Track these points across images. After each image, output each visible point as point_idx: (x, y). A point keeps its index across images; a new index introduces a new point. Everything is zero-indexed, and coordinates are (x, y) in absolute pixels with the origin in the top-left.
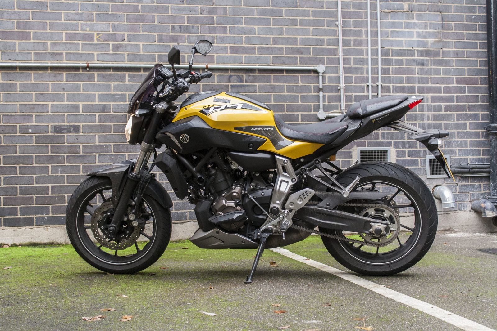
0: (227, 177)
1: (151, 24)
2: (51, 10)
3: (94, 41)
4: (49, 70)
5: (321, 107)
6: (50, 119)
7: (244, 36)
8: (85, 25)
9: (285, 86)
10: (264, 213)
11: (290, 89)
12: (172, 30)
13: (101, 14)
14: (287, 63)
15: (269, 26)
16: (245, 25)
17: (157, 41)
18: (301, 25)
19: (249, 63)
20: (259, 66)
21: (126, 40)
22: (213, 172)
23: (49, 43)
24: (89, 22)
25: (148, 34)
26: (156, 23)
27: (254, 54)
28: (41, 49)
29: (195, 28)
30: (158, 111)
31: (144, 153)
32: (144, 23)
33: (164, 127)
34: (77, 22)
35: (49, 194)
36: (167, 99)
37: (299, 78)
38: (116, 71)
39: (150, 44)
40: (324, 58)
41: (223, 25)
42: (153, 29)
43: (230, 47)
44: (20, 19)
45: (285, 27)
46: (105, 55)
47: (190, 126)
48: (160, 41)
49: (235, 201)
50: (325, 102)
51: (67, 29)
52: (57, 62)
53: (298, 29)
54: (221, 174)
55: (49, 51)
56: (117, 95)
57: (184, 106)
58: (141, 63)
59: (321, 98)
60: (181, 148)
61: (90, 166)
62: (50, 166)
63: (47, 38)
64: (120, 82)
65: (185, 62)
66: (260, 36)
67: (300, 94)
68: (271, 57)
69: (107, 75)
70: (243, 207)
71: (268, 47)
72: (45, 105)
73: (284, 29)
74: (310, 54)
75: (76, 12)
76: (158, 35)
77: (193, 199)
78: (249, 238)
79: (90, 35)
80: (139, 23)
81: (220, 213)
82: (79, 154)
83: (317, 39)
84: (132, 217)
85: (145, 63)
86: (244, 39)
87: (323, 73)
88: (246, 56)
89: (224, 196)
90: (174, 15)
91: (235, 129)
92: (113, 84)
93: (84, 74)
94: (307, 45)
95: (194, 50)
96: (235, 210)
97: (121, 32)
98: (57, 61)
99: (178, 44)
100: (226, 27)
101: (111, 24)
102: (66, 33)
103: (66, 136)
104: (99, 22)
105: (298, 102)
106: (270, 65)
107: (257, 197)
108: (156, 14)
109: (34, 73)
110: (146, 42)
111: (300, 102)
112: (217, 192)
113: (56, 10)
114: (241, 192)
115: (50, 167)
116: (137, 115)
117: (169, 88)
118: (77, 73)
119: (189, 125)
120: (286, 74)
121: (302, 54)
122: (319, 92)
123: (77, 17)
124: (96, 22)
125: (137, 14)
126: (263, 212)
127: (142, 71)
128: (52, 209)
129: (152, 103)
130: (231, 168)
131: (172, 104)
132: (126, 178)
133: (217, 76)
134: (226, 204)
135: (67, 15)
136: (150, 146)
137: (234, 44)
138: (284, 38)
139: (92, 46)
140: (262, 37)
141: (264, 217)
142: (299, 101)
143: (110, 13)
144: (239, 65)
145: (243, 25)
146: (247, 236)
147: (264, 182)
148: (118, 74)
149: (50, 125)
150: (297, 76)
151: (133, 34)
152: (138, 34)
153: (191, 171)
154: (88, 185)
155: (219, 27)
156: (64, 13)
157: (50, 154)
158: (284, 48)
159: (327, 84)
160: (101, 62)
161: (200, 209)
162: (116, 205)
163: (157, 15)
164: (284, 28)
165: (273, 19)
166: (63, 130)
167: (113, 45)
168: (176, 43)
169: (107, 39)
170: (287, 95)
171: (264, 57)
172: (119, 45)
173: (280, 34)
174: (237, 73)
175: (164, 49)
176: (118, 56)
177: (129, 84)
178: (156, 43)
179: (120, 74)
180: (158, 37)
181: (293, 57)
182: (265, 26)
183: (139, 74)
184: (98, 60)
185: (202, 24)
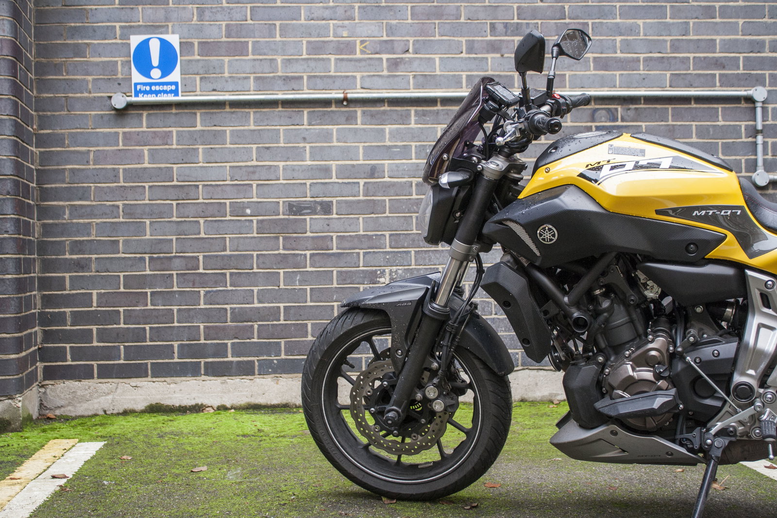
0: (634, 316)
1: (454, 21)
2: (282, 3)
3: (356, 54)
4: (280, 106)
5: (760, 162)
6: (282, 191)
7: (619, 39)
8: (341, 27)
9: (694, 128)
10: (716, 395)
11: (702, 132)
12: (491, 31)
13: (367, 6)
14: (696, 85)
15: (664, 20)
16: (620, 19)
17: (464, 51)
18: (721, 17)
19: (628, 87)
20: (645, 91)
21: (411, 50)
22: (606, 304)
23: (279, 59)
24: (347, 22)
25: (449, 40)
26: (462, 20)
27: (636, 70)
28: (266, 71)
29: (531, 26)
30: (487, 176)
31: (458, 263)
32: (442, 21)
33: (500, 209)
34: (327, 22)
35: (280, 320)
36: (506, 150)
37: (718, 112)
38: (393, 106)
39: (453, 58)
40: (765, 74)
41: (582, 21)
42: (457, 30)
43: (595, 58)
44: (232, 21)
45: (694, 20)
46: (374, 78)
47: (560, 207)
48: (470, 50)
49: (653, 367)
50: (767, 155)
51: (310, 35)
52: (293, 92)
53: (716, 23)
54: (622, 308)
55: (280, 74)
56: (396, 146)
57: (543, 163)
58: (437, 90)
59: (760, 148)
60: (538, 254)
61: (350, 271)
62: (281, 271)
63: (276, 52)
64: (400, 124)
65: (514, 88)
66: (648, 38)
67: (720, 141)
68: (668, 76)
69: (378, 112)
70: (673, 381)
71: (663, 58)
72: (273, 167)
73: (691, 25)
74: (738, 68)
75: (325, 5)
76: (466, 41)
77: (561, 361)
78: (681, 445)
79: (348, 44)
80: (433, 21)
81: (620, 392)
82: (331, 251)
83: (751, 42)
84: (431, 392)
85: (444, 90)
86: (618, 44)
87: (763, 102)
88: (621, 75)
89: (630, 355)
90: (494, 5)
91: (658, 212)
92: (390, 128)
93: (338, 111)
94: (733, 53)
95: (556, 49)
96: (655, 387)
97: (402, 37)
98: (293, 90)
99: (502, 56)
100: (587, 24)
101: (384, 24)
102: (308, 42)
103: (308, 220)
104: (365, 21)
106: (666, 89)
107: (703, 359)
108: (462, 4)
109: (254, 112)
110: (445, 54)
112: (610, 347)
113: (291, 3)
114: (668, 350)
115: (282, 275)
116: (445, 184)
117: (514, 125)
118: (327, 111)
119: (557, 206)
120: (695, 106)
121: (724, 68)
122: (755, 137)
123: (327, 14)
124: (359, 21)
125: (429, 4)
126: (716, 391)
127: (439, 104)
128: (285, 346)
129: (474, 158)
130: (645, 297)
131: (515, 160)
132: (419, 314)
134: (635, 375)
135: (310, 11)
136: (470, 250)
137: (602, 53)
138: (691, 40)
139: (353, 63)
140: (651, 40)
141: (719, 404)
143: (384, 4)
144: (610, 91)
145: (616, 19)
146: (678, 441)
147: (715, 326)
148: (396, 110)
149: (281, 201)
150: (715, 108)
151: (423, 40)
152: (432, 40)
153: (558, 304)
154: (344, 325)
155: (574, 23)
156: (305, 7)
157: (282, 252)
158: (691, 58)
159: (770, 122)
160: (369, 91)
161: (576, 383)
162: (400, 368)
163: (465, 6)
164: (691, 22)
165: (672, 7)
166: (303, 210)
167: (388, 60)
168: (497, 53)
169: (378, 50)
170: (697, 142)
171: (655, 75)
172: (398, 60)
173: (684, 33)
174: (606, 104)
175: (477, 66)
176: (396, 79)
177: (417, 128)
178: (464, 55)
179: (401, 110)
180: (466, 45)
181: (707, 75)
182: (656, 21)
183: (434, 110)
184: (363, 86)
185: (544, 19)
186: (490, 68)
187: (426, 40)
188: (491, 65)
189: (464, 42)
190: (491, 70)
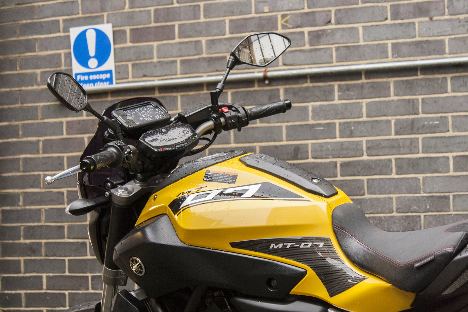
3: (277, 29)
4: (205, 88)
8: (263, 2)
17: (389, 18)
21: (333, 21)
23: (204, 40)
25: (373, 7)
28: (192, 53)
38: (316, 82)
39: (377, 26)
44: (159, 5)
46: (296, 53)
48: (396, 15)
51: (233, 14)
52: (217, 73)
55: (204, 55)
56: (319, 125)
58: (361, 62)
63: (200, 34)
64: (323, 101)
65: (445, 53)
69: (300, 89)
85: (368, 61)
91: (234, 245)
92: (313, 106)
93: (261, 90)
97: (323, 7)
98: (217, 71)
99: (431, 19)
102: (231, 21)
109: (182, 96)
110: (369, 22)
118: (250, 91)
127: (363, 77)
136: (117, 274)
148: (319, 87)
151: (345, 9)
152: (354, 9)
160: (291, 67)
167: (310, 33)
168: (426, 16)
169: (299, 23)
172: (320, 33)
175: (403, 32)
176: (319, 53)
177: (341, 104)
178: (389, 22)
179: (324, 86)
180: (391, 10)
183: (359, 84)
184: (285, 63)
186: (417, 34)
187: (348, 9)
188: (419, 30)
189: (389, 7)
190: (419, 36)
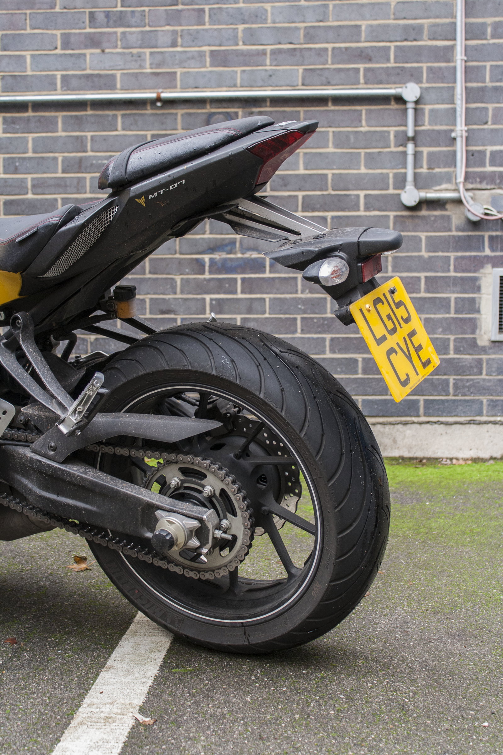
1: (48, 11)
5: (410, 177)
7: (241, 27)
9: (331, 135)
11: (341, 140)
12: (90, 22)
14: (334, 82)
15: (295, 3)
16: (243, 3)
17: (59, 47)
19: (251, 86)
20: (271, 91)
25: (42, 34)
26: (57, 9)
27: (261, 65)
29: (137, 14)
32: (34, 11)
37: (361, 115)
39: (46, 55)
40: (422, 68)
41: (197, 7)
42: (51, 21)
43: (212, 52)
45: (334, 2)
48: (66, 45)
50: (422, 167)
53: (362, 5)
58: (28, 93)
59: (410, 159)
65: (117, 88)
66: (277, 25)
67: (363, 151)
68: (301, 71)
71: (294, 49)
73: (331, 8)
74: (388, 60)
80: (24, 11)
83: (406, 27)
85: (36, 93)
86: (240, 34)
87: (417, 102)
88: (243, 71)
94: (383, 41)
99: (103, 51)
100: (203, 10)
105: (359, 169)
106: (297, 88)
110: (37, 50)
111: (362, 167)
120: (332, 108)
121: (370, 60)
122: (405, 146)
127: (30, 110)
133: (182, 115)
137: (220, 45)
138: (330, 27)
140: (281, 28)
142: (360, 165)
144: (229, 91)
145: (239, 3)
150: (357, 111)
151: (12, 34)
152: (22, 35)
155: (188, 10)
158: (330, 50)
159: (426, 127)
164: (331, 4)
168: (97, 48)
170: (334, 153)
171: (284, 71)
173: (321, 18)
174: (225, 108)
175: (73, 64)
177: (6, 138)
178: (59, 51)
180: (62, 39)
181: (348, 70)
182: (287, 4)
183: (24, 117)
185: (153, 6)
186: (88, 67)
187: (15, 34)
188: (90, 62)
189: (59, 36)
190: (90, 69)
